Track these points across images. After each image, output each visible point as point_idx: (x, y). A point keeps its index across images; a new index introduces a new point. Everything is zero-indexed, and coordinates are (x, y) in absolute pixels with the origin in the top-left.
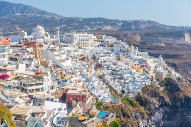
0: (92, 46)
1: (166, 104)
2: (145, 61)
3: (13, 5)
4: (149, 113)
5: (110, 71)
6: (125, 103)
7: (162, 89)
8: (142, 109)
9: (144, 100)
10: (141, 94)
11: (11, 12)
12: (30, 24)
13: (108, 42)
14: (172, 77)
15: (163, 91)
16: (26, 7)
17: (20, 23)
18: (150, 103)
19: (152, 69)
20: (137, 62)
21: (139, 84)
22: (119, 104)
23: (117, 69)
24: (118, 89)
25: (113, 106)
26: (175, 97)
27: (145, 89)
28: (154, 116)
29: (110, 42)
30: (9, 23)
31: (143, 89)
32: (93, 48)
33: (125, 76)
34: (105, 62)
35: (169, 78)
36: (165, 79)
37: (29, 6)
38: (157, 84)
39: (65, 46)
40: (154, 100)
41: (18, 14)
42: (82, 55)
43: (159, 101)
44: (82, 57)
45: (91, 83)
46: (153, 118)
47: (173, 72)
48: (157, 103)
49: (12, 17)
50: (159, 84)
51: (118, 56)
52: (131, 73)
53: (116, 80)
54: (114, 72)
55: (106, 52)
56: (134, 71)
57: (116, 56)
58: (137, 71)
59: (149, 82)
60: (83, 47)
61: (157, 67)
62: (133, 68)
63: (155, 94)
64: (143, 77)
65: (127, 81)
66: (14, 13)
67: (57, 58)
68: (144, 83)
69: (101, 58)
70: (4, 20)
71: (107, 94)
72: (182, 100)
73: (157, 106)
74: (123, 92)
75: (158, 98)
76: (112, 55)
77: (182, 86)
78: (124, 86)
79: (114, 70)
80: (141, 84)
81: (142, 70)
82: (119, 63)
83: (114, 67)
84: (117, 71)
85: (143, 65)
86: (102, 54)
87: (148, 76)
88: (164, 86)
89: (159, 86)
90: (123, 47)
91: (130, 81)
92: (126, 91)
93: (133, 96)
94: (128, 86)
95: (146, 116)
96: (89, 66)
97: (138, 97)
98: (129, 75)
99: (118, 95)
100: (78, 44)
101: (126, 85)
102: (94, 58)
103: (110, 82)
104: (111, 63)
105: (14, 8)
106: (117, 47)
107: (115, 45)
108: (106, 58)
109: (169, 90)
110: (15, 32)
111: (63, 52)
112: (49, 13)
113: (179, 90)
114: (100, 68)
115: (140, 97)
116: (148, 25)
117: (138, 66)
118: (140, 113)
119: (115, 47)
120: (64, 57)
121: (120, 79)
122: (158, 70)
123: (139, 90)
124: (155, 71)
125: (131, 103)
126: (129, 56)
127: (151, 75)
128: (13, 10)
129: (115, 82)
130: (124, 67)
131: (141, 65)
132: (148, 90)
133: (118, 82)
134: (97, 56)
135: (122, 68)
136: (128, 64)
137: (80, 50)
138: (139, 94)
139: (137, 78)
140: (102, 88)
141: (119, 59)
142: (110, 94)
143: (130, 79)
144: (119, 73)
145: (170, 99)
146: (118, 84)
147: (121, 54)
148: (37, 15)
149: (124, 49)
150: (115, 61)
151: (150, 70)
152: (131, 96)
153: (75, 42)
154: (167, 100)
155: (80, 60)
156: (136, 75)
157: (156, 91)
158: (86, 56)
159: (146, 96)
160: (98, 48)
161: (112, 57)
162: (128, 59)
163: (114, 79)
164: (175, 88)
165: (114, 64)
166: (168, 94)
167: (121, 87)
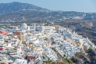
1: (88, 62)
5: (59, 45)
6: (64, 61)
7: (86, 54)
9: (75, 60)
10: (74, 57)
14: (92, 48)
15: (87, 56)
18: (79, 61)
19: (82, 45)
20: (74, 40)
21: (73, 52)
22: (61, 61)
23: (63, 44)
24: (62, 54)
26: (93, 58)
27: (76, 54)
33: (66, 48)
35: (91, 49)
36: (89, 49)
40: (81, 60)
43: (84, 60)
47: (93, 46)
48: (83, 61)
50: (85, 52)
51: (65, 38)
52: (70, 46)
53: (62, 50)
54: (61, 46)
56: (71, 45)
57: (64, 37)
58: (74, 45)
59: (79, 51)
62: (71, 43)
63: (82, 57)
64: (76, 48)
65: (67, 50)
68: (76, 51)
71: (55, 57)
78: (66, 53)
79: (61, 45)
80: (75, 52)
81: (76, 45)
82: (65, 41)
83: (61, 43)
85: (77, 42)
87: (79, 48)
88: (88, 53)
89: (85, 53)
90: (68, 33)
91: (69, 50)
93: (70, 58)
94: (67, 53)
97: (72, 58)
98: (69, 47)
100: (45, 32)
103: (58, 51)
108: (58, 39)
109: (90, 55)
111: (35, 36)
115: (74, 58)
117: (74, 43)
120: (35, 39)
121: (64, 49)
122: (85, 44)
124: (83, 45)
126: (71, 38)
127: (81, 47)
129: (61, 51)
130: (67, 43)
131: (76, 42)
132: (78, 55)
133: (63, 51)
135: (66, 44)
136: (69, 42)
137: (45, 35)
138: (73, 57)
139: (72, 49)
143: (69, 49)
144: (63, 46)
145: (90, 59)
146: (63, 52)
147: (67, 37)
150: (62, 40)
151: (80, 45)
155: (44, 40)
156: (72, 47)
158: (47, 38)
159: (77, 58)
161: (62, 38)
162: (70, 39)
164: (93, 54)
165: (62, 42)
166: (89, 57)
167: (64, 53)
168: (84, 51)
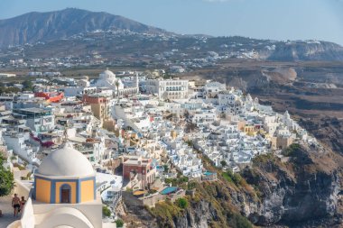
0: (186, 97)
1: (289, 183)
2: (262, 120)
3: (91, 14)
4: (261, 193)
5: (207, 135)
6: (223, 180)
7: (285, 160)
8: (251, 188)
9: (254, 175)
10: (251, 167)
11: (87, 27)
12: (117, 48)
13: (210, 91)
14: (302, 143)
15: (286, 164)
16: (112, 18)
17: (101, 46)
18: (263, 179)
19: (272, 132)
20: (251, 120)
21: (248, 152)
23: (218, 132)
24: (217, 159)
25: (204, 183)
26: (304, 172)
27: (257, 160)
28: (269, 198)
29: (213, 91)
30: (84, 46)
31: (253, 160)
32: (187, 100)
33: (228, 141)
34: (201, 120)
35: (298, 145)
36: (291, 146)
37: (118, 16)
38: (278, 153)
39: (144, 99)
40: (271, 177)
41: (98, 31)
42: (168, 112)
43: (278, 178)
44: (168, 114)
45: (174, 151)
46: (267, 202)
47: (305, 136)
48: (275, 180)
49: (87, 37)
50: (282, 153)
51: (223, 113)
52: (238, 137)
53: (215, 148)
54: (213, 136)
55: (206, 106)
56: (242, 134)
57: (221, 112)
58: (248, 134)
59: (264, 151)
60: (171, 100)
61: (280, 127)
62: (242, 129)
63: (272, 167)
64: (256, 143)
65: (231, 148)
66: (92, 28)
67: (129, 117)
68: (256, 152)
69: (196, 115)
70: (75, 41)
71: (197, 166)
72: (313, 176)
73: (275, 185)
74: (224, 163)
75: (276, 173)
76: (213, 110)
77: (316, 156)
78: (226, 156)
79: (213, 133)
80: (252, 152)
81: (255, 133)
82: (223, 123)
83: (214, 128)
84: (218, 134)
85: (259, 125)
86: (199, 110)
87: (264, 141)
88: (288, 156)
89: (280, 156)
90: (232, 99)
91: (236, 149)
92: (228, 163)
93: (238, 170)
94: (231, 156)
95: (256, 198)
96: (177, 127)
98: (235, 140)
99: (216, 168)
100: (165, 95)
101: (229, 154)
102: (187, 115)
103: (206, 150)
104: (211, 122)
105: (93, 20)
106: (223, 98)
107: (220, 96)
108: (203, 115)
109: (295, 162)
110: (92, 63)
111: (138, 107)
112: (152, 28)
113: (310, 162)
114: (193, 129)
115: (249, 171)
116: (321, 50)
117: (251, 127)
118: (247, 194)
119: (220, 99)
120: (139, 114)
121: (221, 145)
122: (281, 132)
123: (248, 162)
124: (276, 134)
125: (234, 180)
126: (240, 112)
127: (269, 139)
128: (90, 24)
129: (212, 149)
130: (229, 129)
131: (255, 125)
133: (218, 150)
134: (191, 112)
135: (226, 130)
136: (236, 124)
137: (166, 104)
138: (247, 167)
139: (246, 145)
140: (190, 158)
141: (223, 117)
142: (201, 166)
143: (235, 146)
144: (219, 137)
145: (296, 175)
146: (218, 152)
147: (229, 109)
148: (131, 33)
149: (233, 102)
150: (216, 119)
151: (268, 132)
152: (235, 170)
153: (161, 92)
154: (291, 176)
155: (164, 118)
156: (245, 140)
157: (275, 163)
158: (174, 112)
159: (258, 170)
160: (194, 101)
161: (214, 114)
162: (237, 117)
163: (213, 145)
164: (304, 159)
165: (215, 124)
166: (293, 168)
167: (221, 157)
168: (277, 152)
